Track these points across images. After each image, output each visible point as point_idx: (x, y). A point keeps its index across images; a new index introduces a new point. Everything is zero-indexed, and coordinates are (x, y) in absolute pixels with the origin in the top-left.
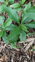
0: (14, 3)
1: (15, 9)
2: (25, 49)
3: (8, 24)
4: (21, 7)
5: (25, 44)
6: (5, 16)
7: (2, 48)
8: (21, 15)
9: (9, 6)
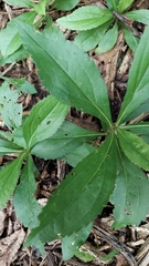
0: (77, 7)
1: (83, 37)
2: (141, 255)
3: (45, 130)
4: (115, 27)
5: (138, 229)
6: (33, 76)
7: (20, 241)
8: (118, 68)
9: (53, 24)
